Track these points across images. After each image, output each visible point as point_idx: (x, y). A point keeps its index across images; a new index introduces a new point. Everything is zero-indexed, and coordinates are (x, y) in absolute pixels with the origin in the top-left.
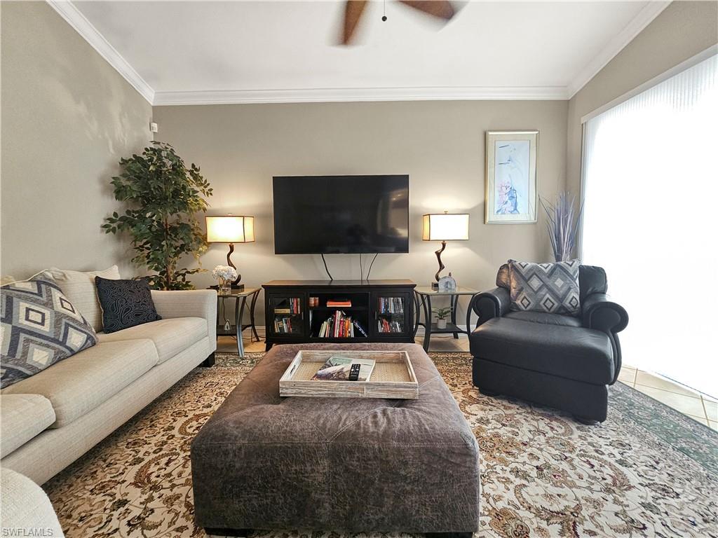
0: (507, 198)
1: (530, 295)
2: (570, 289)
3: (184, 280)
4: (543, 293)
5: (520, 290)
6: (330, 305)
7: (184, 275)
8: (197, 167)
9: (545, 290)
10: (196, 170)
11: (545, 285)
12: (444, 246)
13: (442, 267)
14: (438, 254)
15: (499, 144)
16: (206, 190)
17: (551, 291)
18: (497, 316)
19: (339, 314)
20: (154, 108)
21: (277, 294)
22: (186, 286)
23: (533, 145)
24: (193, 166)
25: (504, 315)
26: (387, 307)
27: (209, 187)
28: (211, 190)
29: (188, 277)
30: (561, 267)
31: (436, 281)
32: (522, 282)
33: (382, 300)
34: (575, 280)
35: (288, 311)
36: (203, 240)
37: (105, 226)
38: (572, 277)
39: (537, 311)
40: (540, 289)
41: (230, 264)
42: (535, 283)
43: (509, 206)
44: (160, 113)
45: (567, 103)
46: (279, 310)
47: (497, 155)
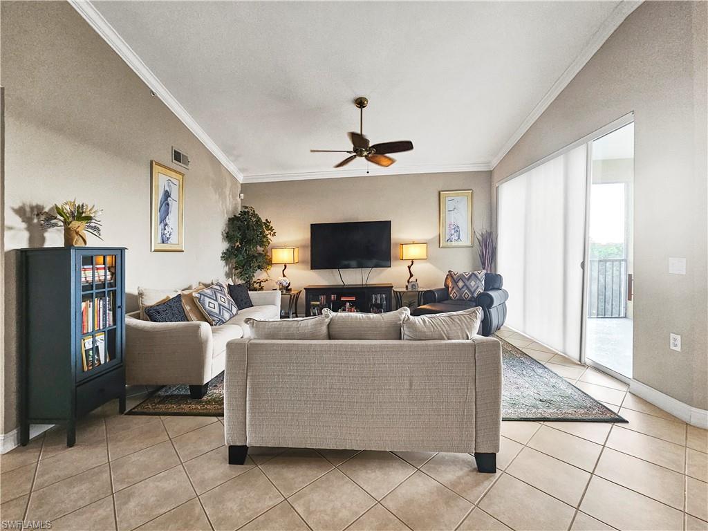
0: (453, 232)
1: (457, 291)
2: (478, 287)
3: (260, 286)
4: (464, 290)
5: (453, 288)
6: (343, 299)
7: (260, 283)
8: (269, 221)
9: (465, 287)
10: (268, 222)
11: (465, 285)
12: (413, 262)
13: (411, 276)
14: (409, 267)
15: (448, 199)
16: (272, 233)
17: (468, 288)
18: (435, 302)
19: (348, 304)
20: (242, 184)
21: (312, 292)
22: (261, 289)
23: (470, 199)
24: (267, 220)
25: (439, 302)
26: (376, 299)
27: (274, 231)
28: (275, 233)
29: (263, 284)
30: (475, 275)
31: (407, 284)
32: (454, 284)
33: (373, 296)
34: (481, 282)
35: (318, 303)
36: (270, 263)
37: (223, 257)
38: (480, 280)
39: (461, 300)
40: (463, 287)
41: (284, 276)
42: (461, 284)
43: (455, 237)
44: (245, 188)
45: (490, 174)
46: (313, 303)
47: (448, 205)
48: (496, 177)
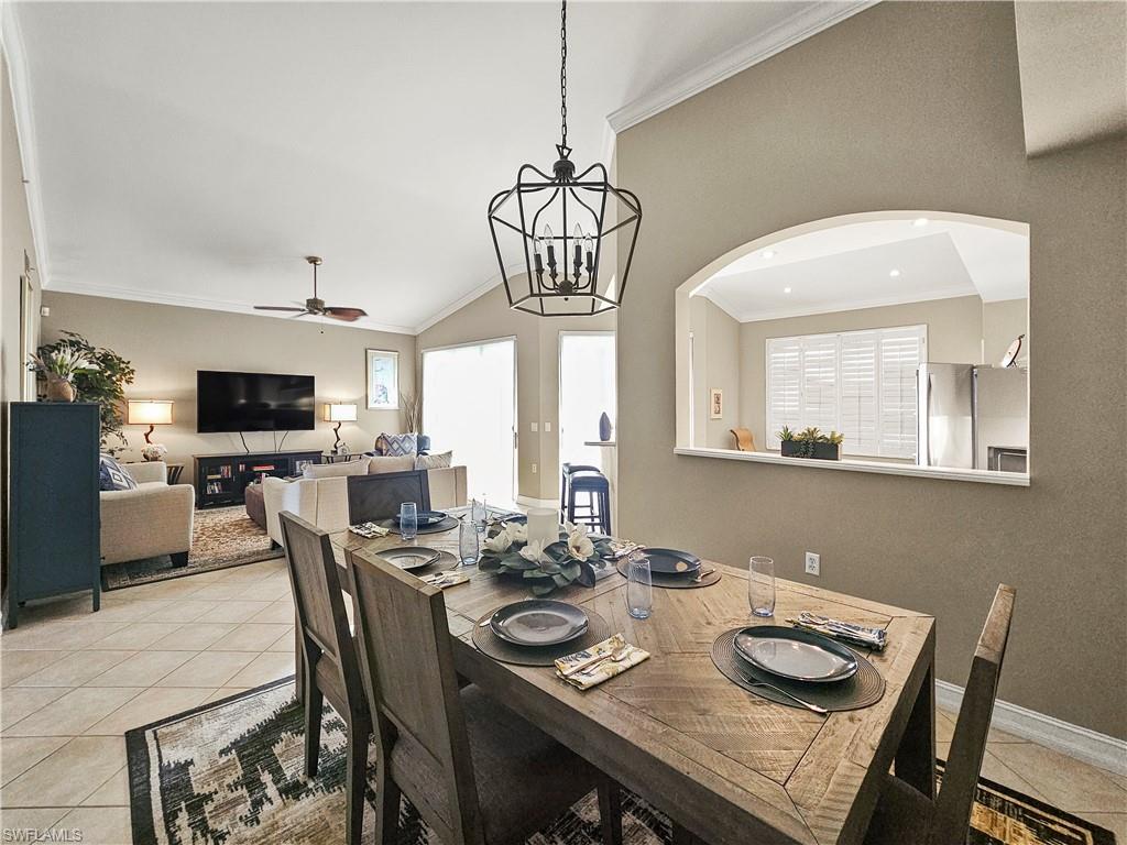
0: (381, 393)
1: (393, 453)
2: (411, 448)
5: (388, 450)
6: (256, 469)
9: (400, 449)
12: (340, 425)
13: (338, 439)
14: (336, 430)
15: (375, 358)
17: (403, 450)
19: (264, 474)
20: (44, 292)
23: (396, 360)
31: (335, 449)
35: (219, 476)
41: (148, 442)
43: (382, 398)
45: (415, 338)
46: (210, 477)
47: (374, 365)
48: (421, 343)
